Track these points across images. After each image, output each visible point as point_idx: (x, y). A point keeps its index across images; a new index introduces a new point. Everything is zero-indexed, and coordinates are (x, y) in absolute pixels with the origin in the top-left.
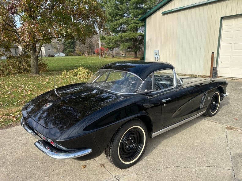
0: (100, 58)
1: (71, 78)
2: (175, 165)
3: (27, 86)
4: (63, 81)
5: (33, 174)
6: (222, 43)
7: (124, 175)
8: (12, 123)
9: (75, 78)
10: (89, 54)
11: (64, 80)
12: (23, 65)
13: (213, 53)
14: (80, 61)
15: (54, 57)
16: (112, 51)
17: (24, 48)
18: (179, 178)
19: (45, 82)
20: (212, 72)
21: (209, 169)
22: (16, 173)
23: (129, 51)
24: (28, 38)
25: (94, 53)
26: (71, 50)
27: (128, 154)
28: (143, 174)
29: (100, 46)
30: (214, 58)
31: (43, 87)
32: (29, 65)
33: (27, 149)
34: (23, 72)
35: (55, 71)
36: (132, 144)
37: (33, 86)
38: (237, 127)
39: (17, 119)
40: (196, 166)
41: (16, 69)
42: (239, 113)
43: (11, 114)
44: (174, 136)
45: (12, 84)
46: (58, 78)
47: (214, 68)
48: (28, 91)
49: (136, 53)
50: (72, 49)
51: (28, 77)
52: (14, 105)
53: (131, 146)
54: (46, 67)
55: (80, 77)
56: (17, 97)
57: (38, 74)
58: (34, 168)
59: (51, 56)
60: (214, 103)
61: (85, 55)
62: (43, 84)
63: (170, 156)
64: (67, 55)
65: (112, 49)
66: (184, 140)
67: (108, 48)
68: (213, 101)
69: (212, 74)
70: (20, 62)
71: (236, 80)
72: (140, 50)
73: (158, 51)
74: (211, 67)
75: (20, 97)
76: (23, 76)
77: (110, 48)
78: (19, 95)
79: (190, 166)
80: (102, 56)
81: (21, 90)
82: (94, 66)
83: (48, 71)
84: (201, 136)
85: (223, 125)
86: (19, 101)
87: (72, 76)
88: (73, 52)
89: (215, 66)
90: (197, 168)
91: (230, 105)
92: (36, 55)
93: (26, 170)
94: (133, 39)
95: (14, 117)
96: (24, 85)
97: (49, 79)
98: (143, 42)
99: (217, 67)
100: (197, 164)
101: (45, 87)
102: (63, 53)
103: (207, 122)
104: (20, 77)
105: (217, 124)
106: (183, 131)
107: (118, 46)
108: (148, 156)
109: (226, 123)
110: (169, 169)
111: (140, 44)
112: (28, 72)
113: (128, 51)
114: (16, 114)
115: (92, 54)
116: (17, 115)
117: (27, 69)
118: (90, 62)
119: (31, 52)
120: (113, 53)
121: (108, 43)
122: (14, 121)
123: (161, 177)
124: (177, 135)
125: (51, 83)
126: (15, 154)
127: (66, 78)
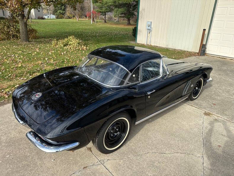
0: (92, 23)
1: (61, 48)
2: (153, 151)
3: (17, 57)
4: (53, 52)
5: (26, 157)
6: (215, 19)
7: (108, 159)
8: (4, 101)
9: (65, 48)
10: (80, 17)
11: (54, 50)
12: (12, 31)
13: (204, 30)
14: (71, 25)
15: (44, 19)
16: (105, 16)
17: (11, 12)
18: (155, 164)
19: (35, 53)
20: (201, 49)
21: (183, 155)
22: (11, 154)
23: (122, 17)
24: (16, 5)
25: (85, 16)
26: (61, 11)
27: (112, 141)
28: (124, 159)
29: (92, 9)
30: (205, 35)
31: (34, 58)
32: (18, 31)
33: (20, 130)
34: (13, 38)
35: (45, 37)
36: (116, 132)
37: (23, 57)
38: (214, 113)
39: (9, 97)
40: (172, 152)
41: (4, 34)
42: (218, 98)
43: (3, 90)
44: (156, 121)
45: (2, 53)
46: (49, 47)
47: (203, 45)
48: (19, 63)
49: (129, 20)
50: (63, 11)
51: (18, 45)
52: (5, 79)
53: (115, 134)
54: (36, 33)
55: (70, 48)
56: (8, 70)
57: (28, 42)
58: (27, 150)
59: (41, 19)
60: (197, 88)
61: (76, 19)
62: (33, 54)
63: (150, 141)
64: (57, 18)
65: (104, 13)
66: (164, 125)
67: (100, 12)
68: (196, 87)
69: (200, 52)
70: (8, 27)
71: (223, 58)
72: (134, 16)
73: (151, 22)
74: (201, 44)
75: (10, 70)
76: (13, 43)
77: (103, 12)
78: (9, 67)
79: (167, 152)
80: (93, 20)
81: (11, 61)
82: (85, 33)
83: (38, 38)
84: (181, 121)
85: (201, 111)
86: (10, 75)
87: (62, 45)
88: (63, 14)
89: (205, 43)
90: (173, 154)
91: (211, 88)
92: (25, 21)
93: (20, 152)
94: (126, 4)
95: (6, 93)
96: (13, 55)
97: (40, 48)
98: (137, 8)
99: (206, 45)
100: (173, 151)
101: (35, 58)
102: (54, 14)
103: (188, 106)
104: (10, 44)
105: (197, 109)
106: (165, 115)
107: (111, 10)
108: (130, 141)
109: (205, 108)
110: (148, 155)
111: (134, 10)
112: (17, 38)
113: (120, 17)
114: (8, 90)
115: (83, 18)
116: (9, 92)
117: (16, 35)
118: (81, 27)
119: (20, 17)
120: (105, 17)
121: (101, 7)
122: (6, 98)
123: (140, 163)
124: (158, 119)
125: (42, 53)
126: (9, 135)
127: (56, 48)
